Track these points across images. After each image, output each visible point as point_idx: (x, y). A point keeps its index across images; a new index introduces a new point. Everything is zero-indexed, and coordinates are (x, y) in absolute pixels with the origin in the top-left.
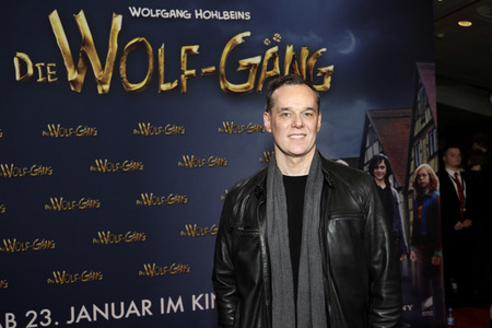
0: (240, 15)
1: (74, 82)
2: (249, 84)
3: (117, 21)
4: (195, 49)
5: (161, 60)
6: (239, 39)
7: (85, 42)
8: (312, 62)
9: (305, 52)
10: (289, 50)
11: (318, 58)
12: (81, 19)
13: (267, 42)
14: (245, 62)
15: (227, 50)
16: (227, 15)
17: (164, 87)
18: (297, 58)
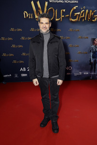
0: (76, 2)
1: (37, 18)
2: (77, 19)
3: (46, 3)
4: (64, 10)
5: (56, 13)
6: (75, 8)
7: (39, 9)
8: (93, 14)
9: (91, 11)
10: (87, 11)
11: (94, 13)
12: (38, 3)
13: (82, 9)
14: (76, 14)
15: (72, 10)
16: (72, 2)
17: (57, 20)
18: (89, 13)
